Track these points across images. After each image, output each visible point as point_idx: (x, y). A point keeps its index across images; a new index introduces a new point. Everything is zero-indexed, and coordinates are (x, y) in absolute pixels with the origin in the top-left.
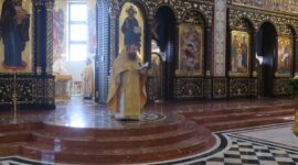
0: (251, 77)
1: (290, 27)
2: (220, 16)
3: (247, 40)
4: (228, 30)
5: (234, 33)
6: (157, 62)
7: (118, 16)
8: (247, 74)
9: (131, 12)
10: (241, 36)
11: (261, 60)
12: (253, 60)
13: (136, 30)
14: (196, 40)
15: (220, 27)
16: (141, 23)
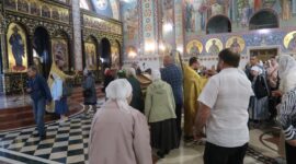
0: (98, 70)
1: (117, 41)
2: (77, 34)
3: (94, 49)
4: (83, 43)
5: (86, 45)
6: (37, 63)
7: (6, 33)
8: (95, 69)
9: (15, 29)
10: (90, 46)
11: (102, 60)
12: (98, 60)
13: (21, 42)
14: (63, 49)
15: (78, 41)
16: (24, 37)
